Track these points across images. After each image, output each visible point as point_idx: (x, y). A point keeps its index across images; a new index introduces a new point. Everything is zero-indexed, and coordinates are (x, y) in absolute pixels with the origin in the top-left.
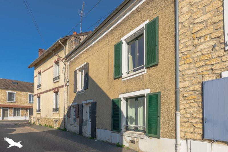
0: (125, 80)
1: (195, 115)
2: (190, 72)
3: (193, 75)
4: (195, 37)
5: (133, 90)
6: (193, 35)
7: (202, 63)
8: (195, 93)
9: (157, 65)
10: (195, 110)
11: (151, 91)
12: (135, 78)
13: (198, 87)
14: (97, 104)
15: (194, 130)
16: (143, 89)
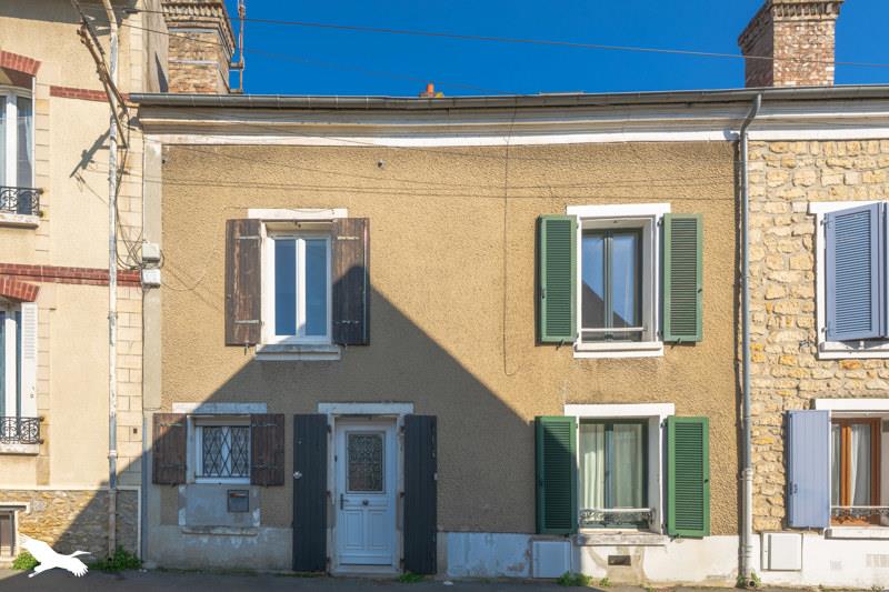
0: (587, 360)
1: (773, 478)
2: (764, 383)
3: (767, 391)
4: (771, 309)
5: (620, 399)
6: (766, 302)
7: (783, 371)
8: (770, 431)
9: (692, 344)
10: (773, 468)
11: (676, 411)
12: (625, 361)
13: (777, 420)
14: (440, 426)
15: (770, 511)
16: (653, 400)
